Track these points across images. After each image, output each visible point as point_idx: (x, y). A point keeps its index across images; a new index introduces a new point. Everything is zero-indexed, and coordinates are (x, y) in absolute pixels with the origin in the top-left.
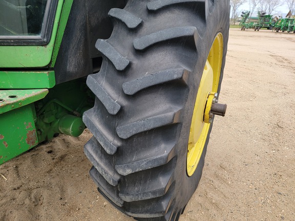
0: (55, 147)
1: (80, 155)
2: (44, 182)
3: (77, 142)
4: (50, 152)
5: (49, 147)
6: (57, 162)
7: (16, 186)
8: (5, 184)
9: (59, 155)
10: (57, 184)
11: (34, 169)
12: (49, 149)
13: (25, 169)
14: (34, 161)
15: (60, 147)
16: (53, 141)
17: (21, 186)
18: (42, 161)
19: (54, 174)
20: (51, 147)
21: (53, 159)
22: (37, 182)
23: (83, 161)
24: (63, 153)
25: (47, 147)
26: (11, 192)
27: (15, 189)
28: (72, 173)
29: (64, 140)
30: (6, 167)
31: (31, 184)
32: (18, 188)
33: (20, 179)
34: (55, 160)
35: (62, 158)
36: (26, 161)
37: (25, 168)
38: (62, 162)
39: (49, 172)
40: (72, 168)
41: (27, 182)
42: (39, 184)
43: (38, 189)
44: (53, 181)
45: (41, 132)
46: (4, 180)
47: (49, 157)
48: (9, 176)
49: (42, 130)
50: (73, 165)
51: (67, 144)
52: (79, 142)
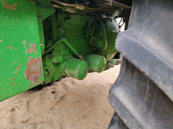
0: (57, 89)
1: (76, 96)
2: (47, 118)
3: (73, 87)
4: (53, 92)
5: (53, 88)
6: (58, 102)
7: (25, 120)
8: (17, 116)
9: (60, 95)
10: (58, 121)
11: (41, 105)
12: (53, 90)
13: (34, 105)
14: (41, 99)
15: (61, 89)
16: (56, 84)
17: (29, 120)
18: (47, 99)
19: (55, 112)
20: (54, 88)
21: (56, 98)
22: (42, 118)
23: (78, 102)
24: (63, 94)
25: (52, 89)
26: (20, 125)
27: (24, 122)
28: (70, 112)
29: (64, 84)
30: (20, 102)
31: (37, 118)
32: (27, 121)
33: (29, 113)
34: (56, 100)
35: (62, 98)
36: (36, 98)
37: (34, 103)
38: (62, 102)
39: (52, 109)
40: (70, 108)
41: (34, 116)
42: (43, 119)
43: (42, 124)
44: (54, 118)
45: (48, 72)
46: (17, 112)
47: (52, 96)
48: (21, 110)
49: (49, 70)
50: (71, 105)
51: (66, 87)
52: (74, 86)
